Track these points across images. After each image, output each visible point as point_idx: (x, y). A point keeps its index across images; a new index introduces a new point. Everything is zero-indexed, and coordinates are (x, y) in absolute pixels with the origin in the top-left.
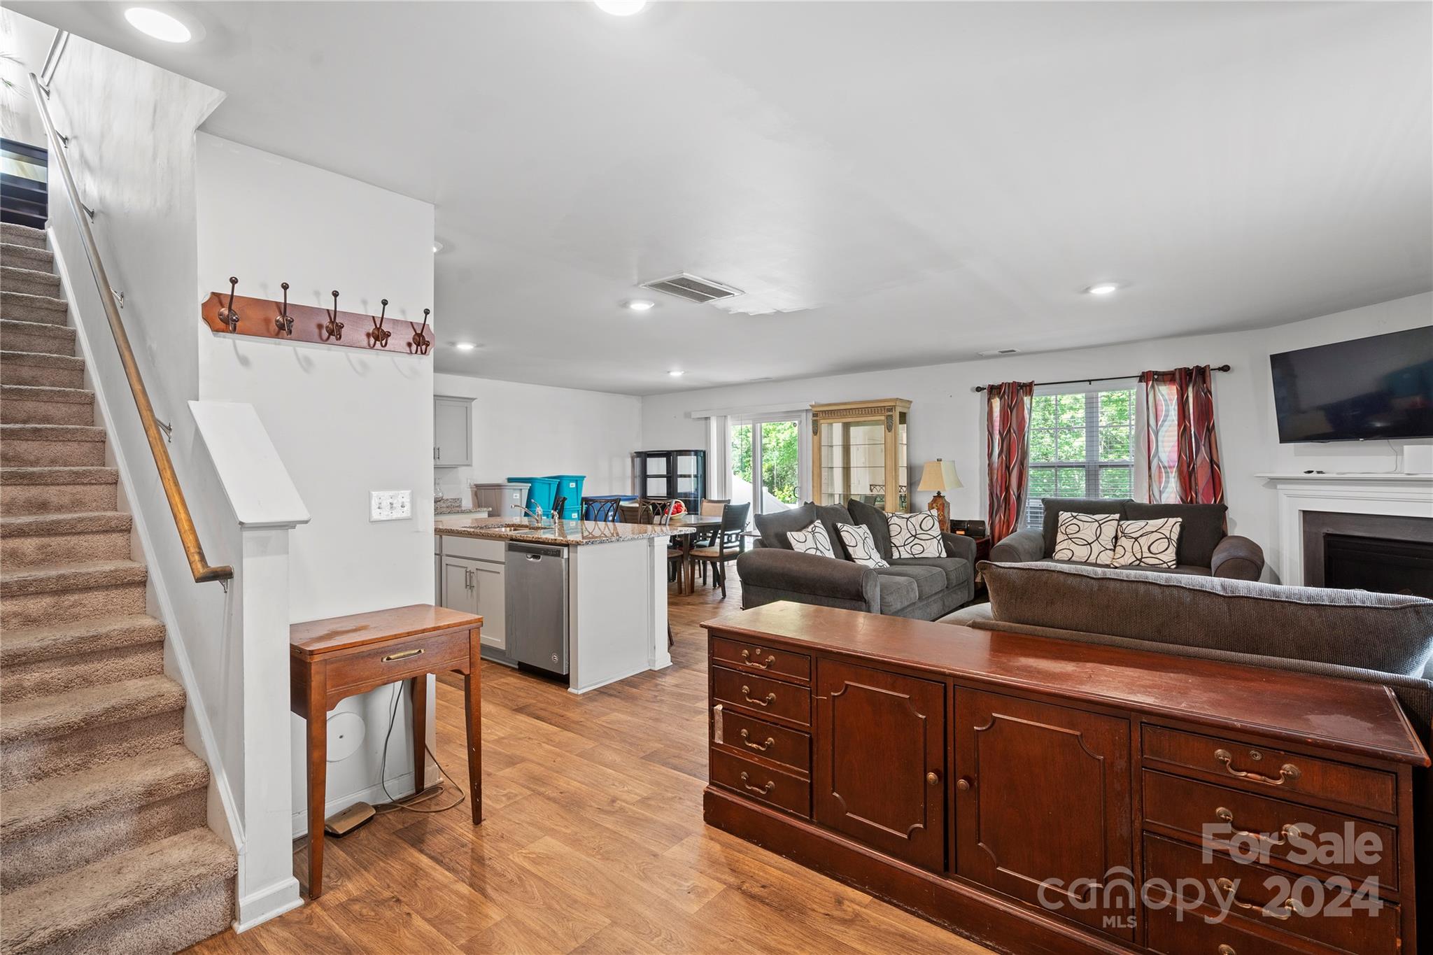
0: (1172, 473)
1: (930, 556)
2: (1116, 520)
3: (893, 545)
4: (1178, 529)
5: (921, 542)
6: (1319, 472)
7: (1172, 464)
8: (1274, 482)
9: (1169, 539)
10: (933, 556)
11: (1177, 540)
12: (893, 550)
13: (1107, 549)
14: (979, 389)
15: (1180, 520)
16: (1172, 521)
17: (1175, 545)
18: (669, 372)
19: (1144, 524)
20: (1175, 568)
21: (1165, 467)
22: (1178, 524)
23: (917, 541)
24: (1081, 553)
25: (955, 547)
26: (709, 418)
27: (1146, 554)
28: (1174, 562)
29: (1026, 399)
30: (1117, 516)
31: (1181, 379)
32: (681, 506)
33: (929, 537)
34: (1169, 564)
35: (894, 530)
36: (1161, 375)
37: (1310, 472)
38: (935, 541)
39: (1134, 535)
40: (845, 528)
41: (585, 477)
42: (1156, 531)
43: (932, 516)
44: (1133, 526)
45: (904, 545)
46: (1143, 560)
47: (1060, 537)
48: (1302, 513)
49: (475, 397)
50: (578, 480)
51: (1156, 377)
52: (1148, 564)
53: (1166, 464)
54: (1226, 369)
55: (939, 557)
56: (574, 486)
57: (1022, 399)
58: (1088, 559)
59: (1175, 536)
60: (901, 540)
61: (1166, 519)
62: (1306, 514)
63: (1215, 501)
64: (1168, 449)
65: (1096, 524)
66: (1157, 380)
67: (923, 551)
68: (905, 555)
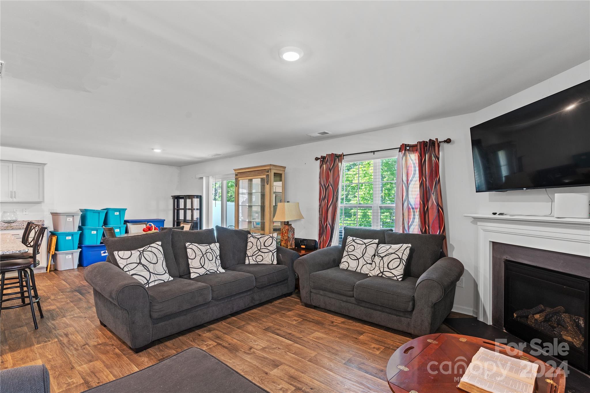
0: (417, 212)
1: (266, 263)
2: (376, 243)
3: (247, 256)
4: (408, 252)
5: (263, 254)
6: (501, 214)
7: (417, 206)
8: (477, 220)
9: (401, 259)
10: (269, 263)
11: (407, 260)
12: (246, 258)
13: (368, 263)
14: (317, 159)
15: (410, 245)
16: (405, 246)
17: (405, 263)
18: (153, 149)
19: (389, 247)
20: (401, 280)
21: (413, 208)
22: (408, 249)
23: (260, 253)
24: (353, 265)
25: (282, 257)
26: (203, 178)
27: (386, 269)
28: (401, 276)
29: (340, 164)
30: (377, 241)
31: (421, 149)
32: (152, 227)
33: (267, 251)
34: (398, 277)
35: (249, 245)
36: (411, 147)
37: (495, 214)
38: (271, 253)
39: (382, 255)
40: (190, 246)
41: (127, 209)
42: (394, 253)
43: (272, 237)
44: (384, 248)
45: (253, 256)
46: (384, 273)
47: (345, 253)
48: (492, 243)
49: (46, 163)
50: (122, 211)
51: (408, 148)
52: (386, 276)
53: (414, 207)
54: (448, 141)
55: (272, 264)
56: (118, 214)
57: (338, 165)
58: (356, 270)
59: (405, 257)
60: (251, 252)
61: (402, 244)
62: (495, 244)
63: (440, 232)
64: (415, 196)
65: (364, 246)
66: (408, 150)
67: (262, 260)
68: (252, 262)
